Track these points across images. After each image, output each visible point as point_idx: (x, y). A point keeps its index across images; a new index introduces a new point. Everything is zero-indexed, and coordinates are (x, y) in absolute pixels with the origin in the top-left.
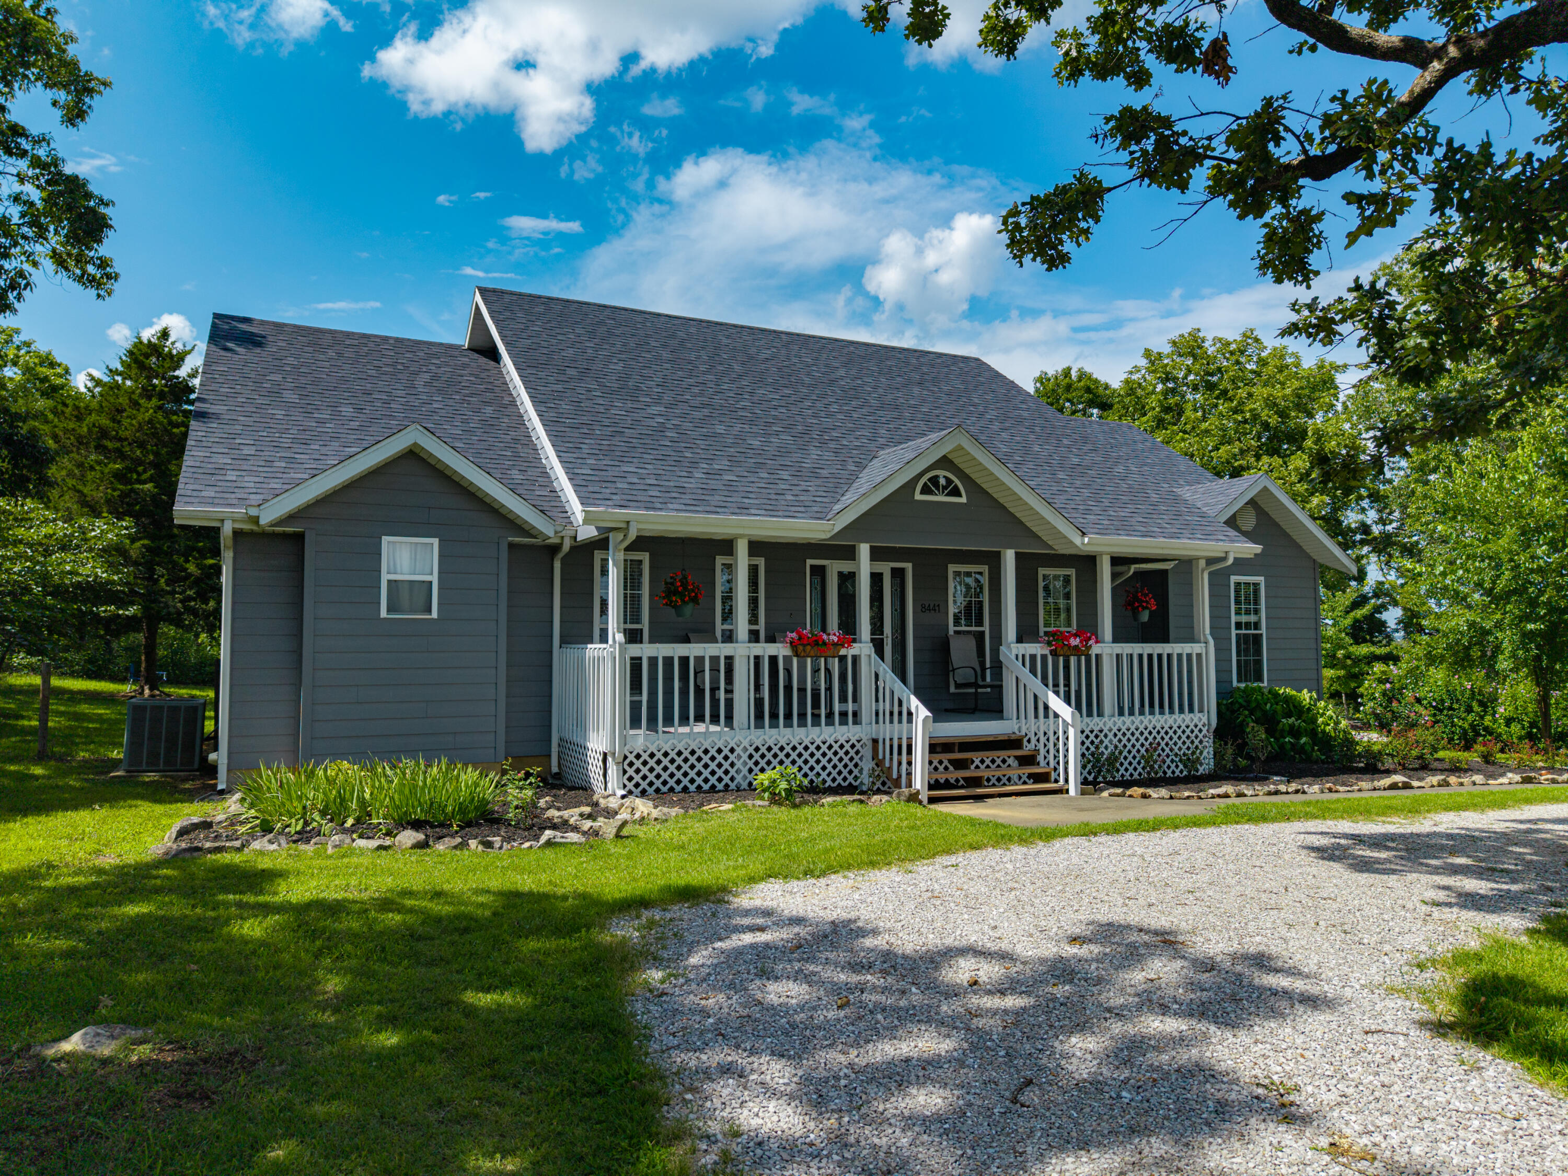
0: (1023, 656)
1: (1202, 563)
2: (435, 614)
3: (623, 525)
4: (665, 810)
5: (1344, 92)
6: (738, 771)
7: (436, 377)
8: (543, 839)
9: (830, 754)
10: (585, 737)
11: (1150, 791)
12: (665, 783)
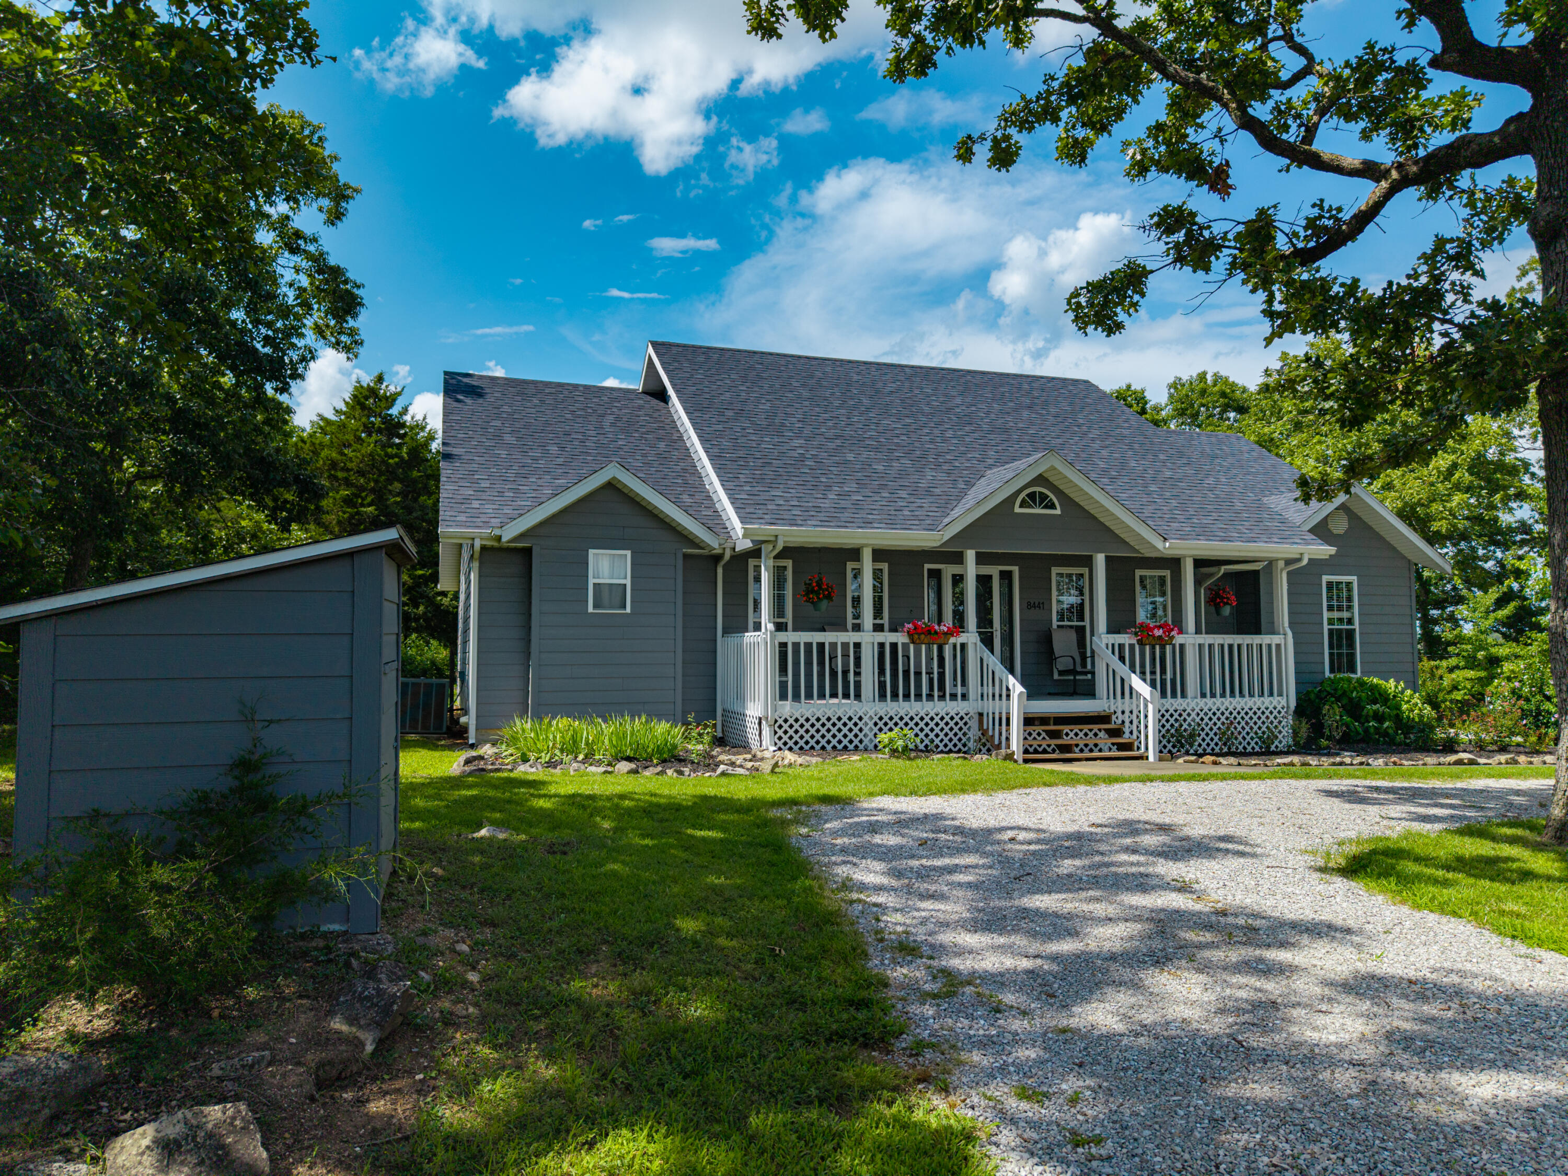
0: (1113, 645)
1: (1281, 564)
2: (628, 610)
3: (773, 539)
4: (808, 758)
5: (1322, 201)
6: (865, 736)
7: (618, 419)
8: (719, 771)
9: (942, 724)
10: (744, 707)
11: (1221, 759)
12: (807, 743)
